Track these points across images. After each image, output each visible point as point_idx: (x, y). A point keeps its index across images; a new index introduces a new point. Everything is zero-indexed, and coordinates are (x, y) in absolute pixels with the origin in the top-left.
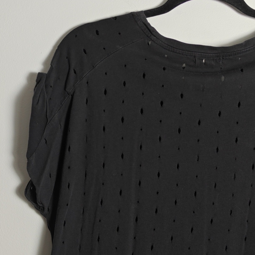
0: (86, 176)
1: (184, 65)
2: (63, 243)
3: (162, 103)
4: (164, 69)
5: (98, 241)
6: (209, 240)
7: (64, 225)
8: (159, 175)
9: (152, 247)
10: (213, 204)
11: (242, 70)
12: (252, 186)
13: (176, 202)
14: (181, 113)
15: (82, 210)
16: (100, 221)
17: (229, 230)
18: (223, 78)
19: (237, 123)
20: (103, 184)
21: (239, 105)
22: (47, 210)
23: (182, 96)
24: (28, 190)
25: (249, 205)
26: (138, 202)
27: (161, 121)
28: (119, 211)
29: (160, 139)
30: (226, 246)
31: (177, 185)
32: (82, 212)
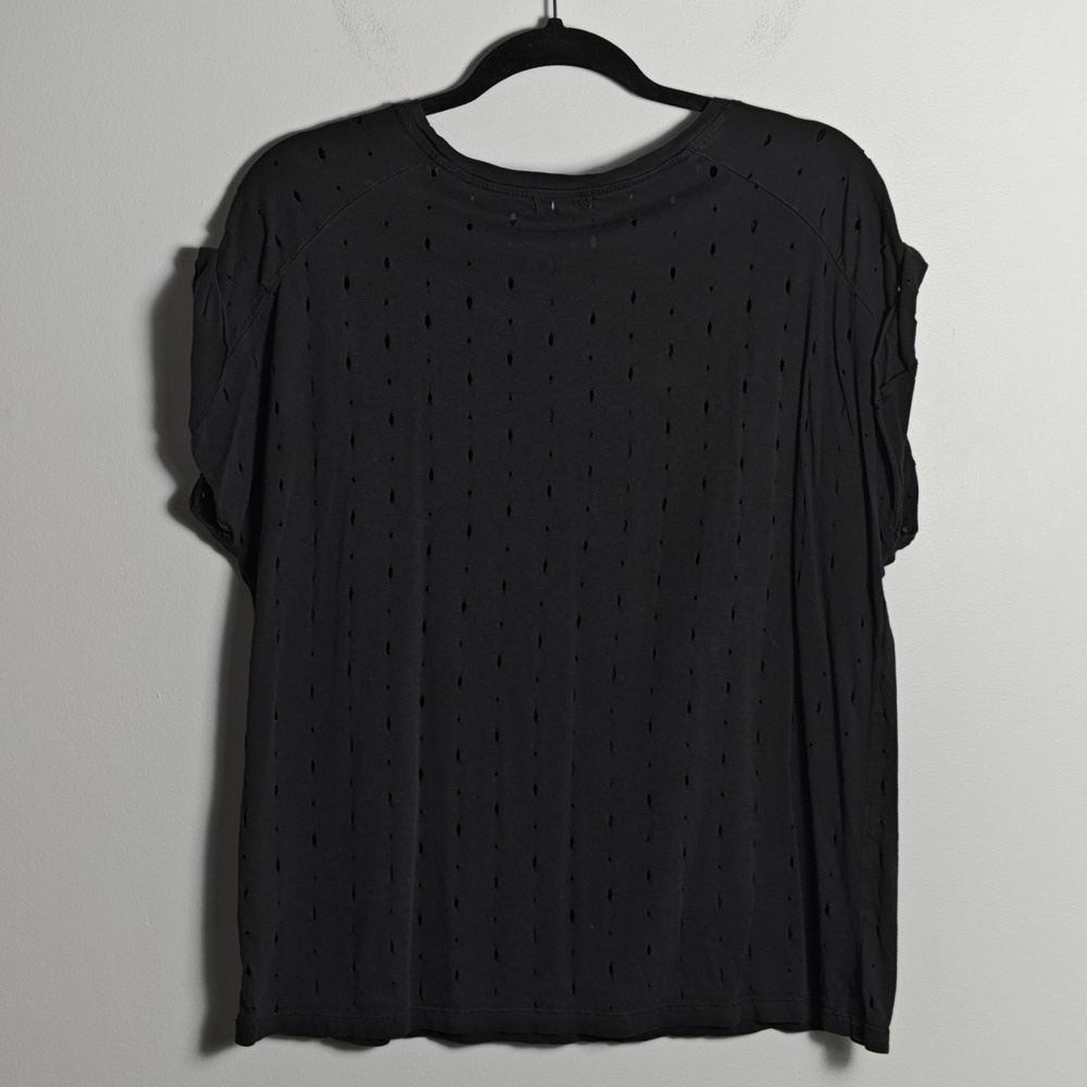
0: (316, 466)
1: (513, 217)
2: (277, 602)
3: (469, 301)
4: (470, 227)
5: (351, 598)
6: (582, 584)
7: (277, 567)
8: (471, 455)
9: (464, 606)
10: (588, 509)
11: (634, 223)
12: (667, 468)
13: (509, 510)
14: (511, 321)
15: (313, 537)
16: (352, 557)
17: (622, 563)
18: (593, 242)
19: (631, 336)
20: (354, 480)
21: (633, 298)
22: (239, 540)
23: (511, 283)
24: (197, 499)
25: (664, 508)
26: (430, 514)
27: (469, 341)
28: (391, 535)
29: (470, 379)
30: (619, 597)
31: (510, 474)
32: (313, 540)
